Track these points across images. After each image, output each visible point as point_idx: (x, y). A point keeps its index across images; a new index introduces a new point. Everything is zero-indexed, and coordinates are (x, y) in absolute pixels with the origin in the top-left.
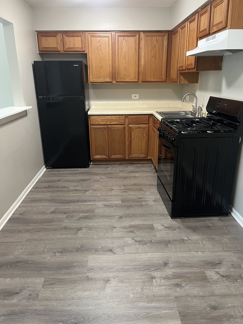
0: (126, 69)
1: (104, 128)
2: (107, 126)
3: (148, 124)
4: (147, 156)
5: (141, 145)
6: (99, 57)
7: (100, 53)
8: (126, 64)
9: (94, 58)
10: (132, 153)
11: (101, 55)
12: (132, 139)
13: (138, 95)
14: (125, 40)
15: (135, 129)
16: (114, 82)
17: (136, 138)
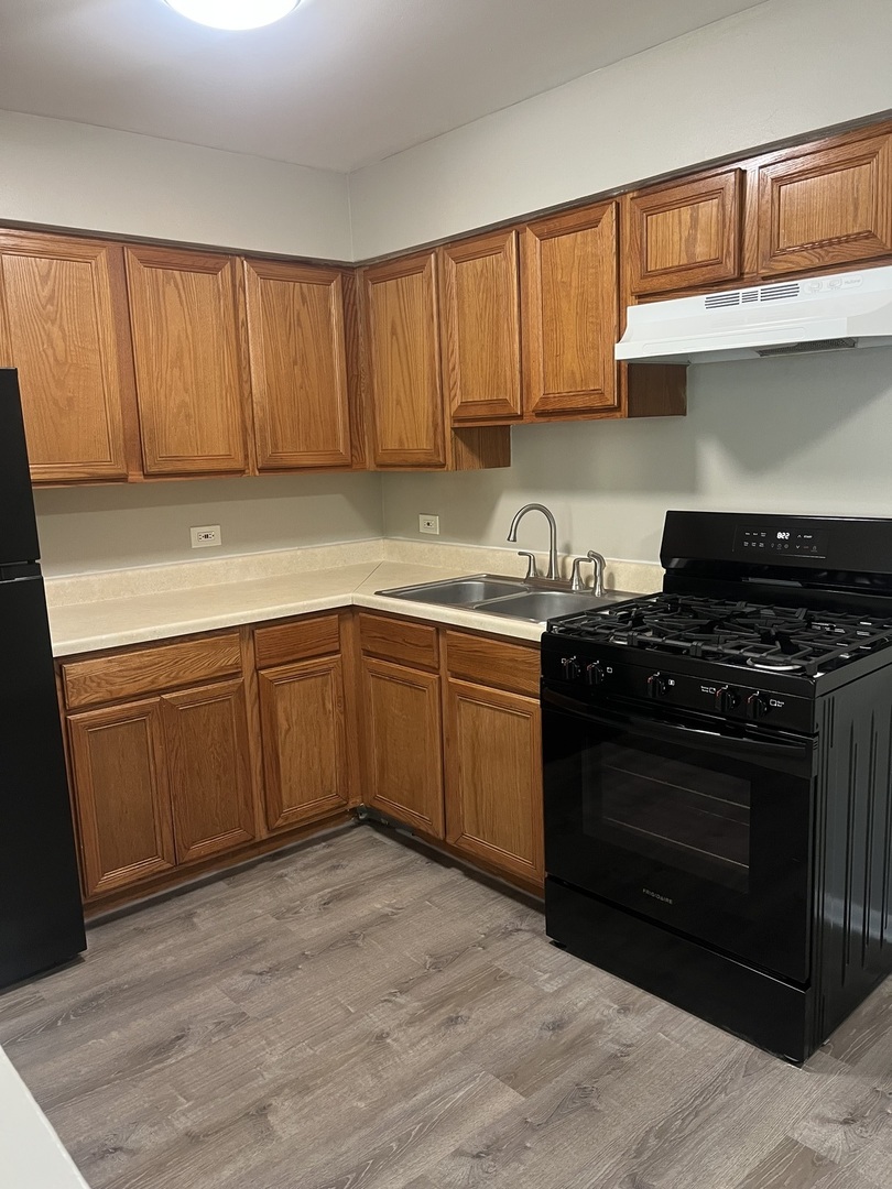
0: (188, 416)
1: (143, 712)
2: (158, 699)
3: (337, 652)
4: (347, 799)
5: (320, 753)
6: (50, 352)
7: (55, 330)
8: (186, 391)
9: (24, 357)
10: (285, 802)
11: (60, 344)
12: (281, 739)
13: (215, 530)
14: (175, 282)
15: (286, 687)
16: (135, 476)
17: (295, 729)
